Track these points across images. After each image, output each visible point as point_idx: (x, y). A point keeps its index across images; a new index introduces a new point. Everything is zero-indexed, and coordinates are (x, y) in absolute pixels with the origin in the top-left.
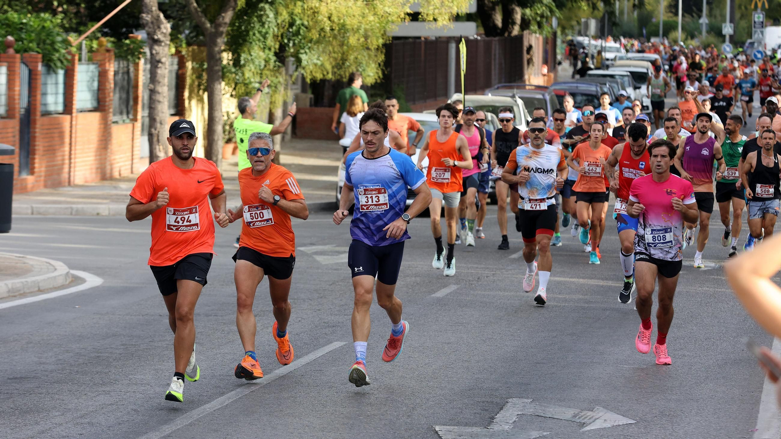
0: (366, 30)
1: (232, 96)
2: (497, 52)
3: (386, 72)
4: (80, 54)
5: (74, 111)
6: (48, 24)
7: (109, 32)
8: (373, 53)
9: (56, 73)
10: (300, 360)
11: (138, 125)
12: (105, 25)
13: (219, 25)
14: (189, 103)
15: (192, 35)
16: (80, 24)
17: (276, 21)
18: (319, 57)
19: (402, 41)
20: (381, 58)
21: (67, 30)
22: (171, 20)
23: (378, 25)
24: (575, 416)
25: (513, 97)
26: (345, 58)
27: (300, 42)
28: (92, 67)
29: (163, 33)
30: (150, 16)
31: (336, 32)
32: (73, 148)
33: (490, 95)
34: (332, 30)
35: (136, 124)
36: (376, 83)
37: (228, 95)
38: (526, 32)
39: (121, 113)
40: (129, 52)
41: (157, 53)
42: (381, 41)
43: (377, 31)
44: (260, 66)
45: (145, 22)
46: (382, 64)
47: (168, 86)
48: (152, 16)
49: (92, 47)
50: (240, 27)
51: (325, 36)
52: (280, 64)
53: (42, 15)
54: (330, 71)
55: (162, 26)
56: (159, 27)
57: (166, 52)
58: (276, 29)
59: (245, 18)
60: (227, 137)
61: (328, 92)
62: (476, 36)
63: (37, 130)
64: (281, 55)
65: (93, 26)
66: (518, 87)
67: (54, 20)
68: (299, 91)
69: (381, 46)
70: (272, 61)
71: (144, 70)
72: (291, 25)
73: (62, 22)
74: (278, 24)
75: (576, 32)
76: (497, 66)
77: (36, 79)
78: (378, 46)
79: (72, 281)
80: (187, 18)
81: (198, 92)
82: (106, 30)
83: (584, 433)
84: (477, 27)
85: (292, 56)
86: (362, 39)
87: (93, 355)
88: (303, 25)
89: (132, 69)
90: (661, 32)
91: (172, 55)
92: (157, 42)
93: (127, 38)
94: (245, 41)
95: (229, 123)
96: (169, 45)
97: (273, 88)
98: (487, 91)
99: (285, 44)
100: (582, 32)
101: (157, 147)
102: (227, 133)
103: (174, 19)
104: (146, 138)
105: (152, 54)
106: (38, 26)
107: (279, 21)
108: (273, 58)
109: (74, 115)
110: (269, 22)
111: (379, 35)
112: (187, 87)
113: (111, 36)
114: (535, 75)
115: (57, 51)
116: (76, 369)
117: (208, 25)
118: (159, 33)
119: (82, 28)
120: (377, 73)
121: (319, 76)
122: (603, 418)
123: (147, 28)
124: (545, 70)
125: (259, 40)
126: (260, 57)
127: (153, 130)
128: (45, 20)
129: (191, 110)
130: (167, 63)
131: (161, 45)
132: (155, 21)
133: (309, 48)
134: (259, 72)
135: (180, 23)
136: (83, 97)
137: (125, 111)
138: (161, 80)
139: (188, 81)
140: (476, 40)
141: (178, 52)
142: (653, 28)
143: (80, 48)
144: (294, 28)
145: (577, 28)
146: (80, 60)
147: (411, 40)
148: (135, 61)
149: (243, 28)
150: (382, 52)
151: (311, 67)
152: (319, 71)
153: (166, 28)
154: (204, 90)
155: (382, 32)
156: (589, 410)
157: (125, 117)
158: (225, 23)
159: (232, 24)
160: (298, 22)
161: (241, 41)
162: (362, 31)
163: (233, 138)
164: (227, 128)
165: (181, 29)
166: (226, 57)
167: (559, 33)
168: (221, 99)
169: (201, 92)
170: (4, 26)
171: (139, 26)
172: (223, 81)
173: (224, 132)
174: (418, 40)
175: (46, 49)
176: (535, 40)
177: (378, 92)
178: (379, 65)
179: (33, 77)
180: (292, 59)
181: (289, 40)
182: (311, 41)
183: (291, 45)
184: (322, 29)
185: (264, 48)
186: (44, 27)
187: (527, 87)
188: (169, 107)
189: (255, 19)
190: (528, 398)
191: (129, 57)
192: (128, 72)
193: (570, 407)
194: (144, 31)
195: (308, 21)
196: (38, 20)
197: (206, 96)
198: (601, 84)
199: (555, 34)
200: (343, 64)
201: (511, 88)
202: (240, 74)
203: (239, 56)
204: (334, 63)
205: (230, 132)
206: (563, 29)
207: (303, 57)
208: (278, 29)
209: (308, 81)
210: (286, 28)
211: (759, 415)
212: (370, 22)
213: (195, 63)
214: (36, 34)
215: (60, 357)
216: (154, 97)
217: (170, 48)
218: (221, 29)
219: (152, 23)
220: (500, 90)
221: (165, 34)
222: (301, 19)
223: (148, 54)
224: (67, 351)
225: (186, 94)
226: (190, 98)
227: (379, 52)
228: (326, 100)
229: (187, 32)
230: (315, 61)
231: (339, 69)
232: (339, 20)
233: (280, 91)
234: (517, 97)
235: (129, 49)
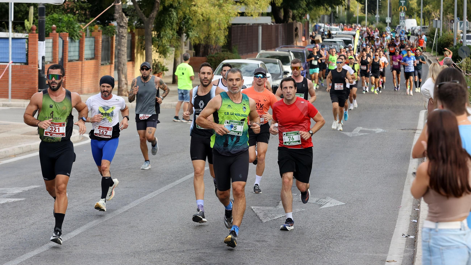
0: (219, 21)
1: (156, 52)
2: (281, 31)
3: (229, 40)
4: (86, 33)
5: (83, 59)
6: (71, 19)
7: (100, 22)
8: (222, 31)
9: (75, 42)
10: (188, 176)
11: (113, 65)
12: (98, 19)
13: (150, 18)
14: (137, 55)
15: (138, 23)
16: (86, 19)
17: (177, 17)
18: (197, 33)
19: (236, 26)
20: (227, 33)
21: (81, 22)
22: (128, 16)
23: (225, 18)
24: (317, 201)
25: (289, 51)
26: (209, 33)
27: (188, 26)
28: (92, 39)
29: (124, 22)
30: (118, 15)
31: (205, 21)
32: (83, 77)
33: (278, 51)
34: (203, 20)
35: (112, 65)
36: (224, 45)
37: (155, 52)
38: (295, 21)
39: (105, 60)
40: (109, 31)
41: (122, 32)
42: (226, 26)
43: (225, 21)
44: (170, 38)
45: (116, 17)
46: (227, 36)
47: (127, 47)
48: (119, 15)
49: (92, 30)
50: (160, 19)
51: (200, 23)
52: (179, 37)
53: (69, 15)
54: (203, 40)
55: (124, 19)
56: (123, 20)
57: (125, 32)
58: (177, 20)
59: (163, 15)
60: (154, 71)
61: (202, 50)
62: (271, 23)
63: (66, 68)
64: (180, 32)
65: (92, 20)
66: (291, 47)
67: (74, 17)
68: (188, 49)
69: (226, 28)
70: (176, 35)
71: (116, 40)
72: (184, 18)
73: (78, 18)
74: (178, 18)
75: (318, 21)
76: (281, 37)
77: (66, 45)
78: (225, 28)
79: (82, 139)
80: (136, 16)
81: (141, 50)
82: (98, 21)
83: (321, 209)
84: (272, 19)
85: (185, 33)
86: (217, 25)
87: (92, 173)
88: (190, 18)
89: (110, 39)
90: (358, 22)
91: (129, 33)
92: (122, 27)
93: (108, 25)
94: (163, 26)
95: (155, 64)
96: (127, 28)
97: (176, 48)
98: (276, 49)
99: (182, 27)
100: (321, 21)
101: (122, 76)
102: (154, 69)
103: (130, 16)
104: (116, 72)
105: (119, 32)
106: (67, 20)
107: (179, 17)
108: (176, 34)
109: (83, 61)
110: (174, 17)
111: (225, 23)
112: (136, 47)
113: (101, 25)
114: (299, 41)
115: (76, 31)
116: (84, 180)
117: (146, 18)
118: (122, 22)
119: (87, 21)
120: (225, 41)
121: (197, 42)
122: (330, 202)
123: (117, 20)
124: (304, 39)
125: (169, 25)
126: (170, 34)
127: (120, 68)
128: (69, 17)
129: (137, 58)
130: (126, 37)
131: (123, 28)
132: (121, 17)
133: (193, 29)
134: (169, 40)
135: (133, 18)
136: (87, 52)
137: (107, 58)
138: (123, 44)
139: (136, 45)
140: (271, 25)
141: (131, 31)
142: (354, 19)
143: (86, 30)
144: (186, 20)
145: (319, 19)
146: (86, 35)
147: (241, 25)
148: (111, 35)
149: (162, 20)
150: (227, 31)
151: (194, 38)
152: (198, 40)
153: (126, 20)
154: (144, 49)
155: (227, 21)
156: (324, 199)
157: (107, 62)
158: (154, 18)
159: (157, 18)
160: (188, 17)
161: (161, 26)
162: (217, 21)
163: (157, 71)
164: (155, 67)
165: (133, 21)
166: (154, 33)
167: (310, 22)
168: (151, 53)
169: (142, 50)
170: (52, 20)
171: (113, 20)
172: (153, 45)
173: (153, 68)
174: (244, 25)
175: (70, 31)
176: (299, 25)
177: (226, 50)
178: (226, 37)
179: (65, 44)
180: (185, 34)
181: (183, 25)
182: (193, 26)
183: (184, 28)
184: (199, 20)
185: (172, 29)
186: (69, 20)
187: (295, 47)
188: (127, 57)
189: (167, 16)
190: (295, 193)
191: (109, 34)
192: (108, 41)
193: (315, 197)
194: (116, 22)
195: (192, 16)
196: (67, 17)
197: (144, 52)
198: (330, 45)
199: (308, 22)
200: (209, 36)
201: (287, 47)
202: (160, 42)
203: (160, 33)
204: (204, 36)
205: (156, 69)
206: (312, 20)
207: (190, 33)
208: (178, 20)
209: (192, 44)
210: (182, 20)
211: (402, 200)
212: (221, 17)
213: (139, 37)
214: (66, 24)
215: (77, 174)
216: (120, 52)
217: (128, 30)
218: (151, 20)
219: (119, 18)
220: (283, 49)
221: (125, 23)
222: (189, 16)
223: (118, 32)
224: (80, 172)
225: (135, 51)
226: (137, 53)
227: (226, 31)
228: (201, 54)
229: (136, 22)
230: (196, 35)
231: (207, 39)
232: (207, 16)
233: (179, 49)
234: (290, 52)
235: (109, 30)
